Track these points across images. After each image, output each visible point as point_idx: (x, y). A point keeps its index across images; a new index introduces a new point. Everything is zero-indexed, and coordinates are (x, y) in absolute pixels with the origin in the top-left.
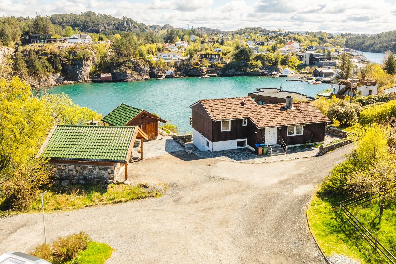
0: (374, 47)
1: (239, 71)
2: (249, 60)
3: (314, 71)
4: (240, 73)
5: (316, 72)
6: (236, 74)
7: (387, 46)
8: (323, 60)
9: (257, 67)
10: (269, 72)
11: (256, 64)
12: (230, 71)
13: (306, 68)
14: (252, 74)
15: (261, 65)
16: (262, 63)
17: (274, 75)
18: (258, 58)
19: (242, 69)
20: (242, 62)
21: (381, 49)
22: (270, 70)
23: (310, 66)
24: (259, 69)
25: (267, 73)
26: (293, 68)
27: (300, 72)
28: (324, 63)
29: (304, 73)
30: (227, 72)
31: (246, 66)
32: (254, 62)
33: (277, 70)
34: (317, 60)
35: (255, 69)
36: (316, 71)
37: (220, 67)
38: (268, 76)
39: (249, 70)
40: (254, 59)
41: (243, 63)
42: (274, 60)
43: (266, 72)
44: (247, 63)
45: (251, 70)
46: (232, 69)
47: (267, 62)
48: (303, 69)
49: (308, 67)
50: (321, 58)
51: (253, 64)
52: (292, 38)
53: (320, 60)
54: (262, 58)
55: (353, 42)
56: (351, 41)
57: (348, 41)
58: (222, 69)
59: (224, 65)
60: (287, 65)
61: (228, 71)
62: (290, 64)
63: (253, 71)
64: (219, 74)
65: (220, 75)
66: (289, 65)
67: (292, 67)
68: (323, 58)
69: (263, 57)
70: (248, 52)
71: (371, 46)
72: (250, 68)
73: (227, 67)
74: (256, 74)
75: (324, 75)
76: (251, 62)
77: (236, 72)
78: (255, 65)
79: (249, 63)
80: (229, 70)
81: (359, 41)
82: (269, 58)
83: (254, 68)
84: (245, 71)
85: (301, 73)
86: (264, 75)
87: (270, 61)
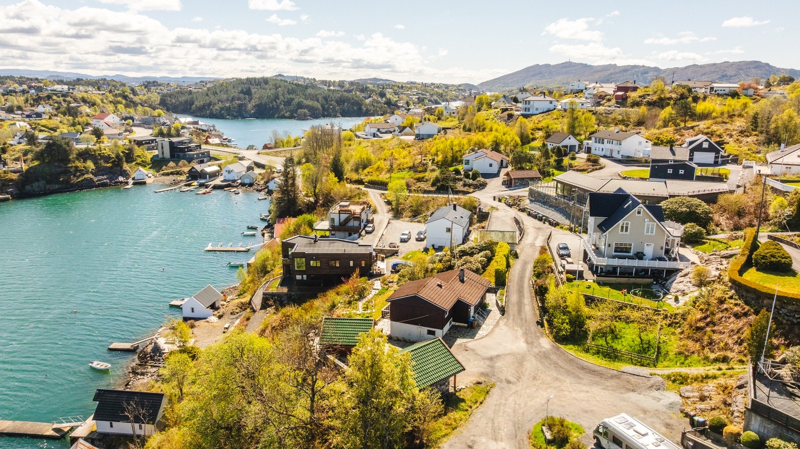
0: (211, 109)
1: (55, 184)
2: (69, 161)
3: (190, 171)
4: (57, 186)
5: (194, 172)
6: (49, 190)
7: (230, 108)
8: (191, 151)
9: (87, 172)
10: (111, 179)
11: (84, 167)
12: (36, 186)
13: (168, 165)
14: (82, 185)
15: (94, 168)
16: (95, 164)
17: (121, 182)
18: (85, 155)
19: (61, 179)
20: (56, 166)
21: (223, 112)
22: (112, 175)
23: (173, 161)
24: (91, 176)
25: (108, 181)
26: (145, 166)
27: (162, 172)
28: (195, 154)
29: (168, 174)
30: (28, 187)
31: (67, 172)
32: (79, 164)
33: (125, 174)
34: (182, 150)
35: (86, 176)
36: (193, 170)
37: (12, 180)
38: (110, 185)
39: (74, 180)
40: (77, 159)
41: (60, 167)
42: (113, 158)
43: (105, 179)
44: (66, 168)
45: (77, 179)
46: (38, 181)
47: (102, 161)
48: (164, 167)
49: (172, 164)
50: (188, 148)
51: (78, 167)
52: (79, 100)
53: (186, 150)
54: (92, 155)
55: (174, 101)
56: (169, 99)
57: (165, 98)
58: (17, 183)
59: (18, 174)
60: (134, 163)
61: (32, 186)
62: (139, 160)
63: (82, 180)
64: (14, 193)
65: (15, 196)
66: (137, 162)
67: (143, 164)
68: (190, 147)
69: (93, 153)
70: (65, 146)
71: (206, 107)
72: (75, 176)
73: (27, 177)
74: (88, 185)
75: (208, 176)
76: (73, 165)
77: (48, 186)
78: (82, 168)
79: (72, 167)
80: (34, 185)
81: (182, 99)
82: (104, 153)
83: (84, 174)
84: (67, 182)
85: (163, 175)
86: (104, 185)
87: (107, 159)
